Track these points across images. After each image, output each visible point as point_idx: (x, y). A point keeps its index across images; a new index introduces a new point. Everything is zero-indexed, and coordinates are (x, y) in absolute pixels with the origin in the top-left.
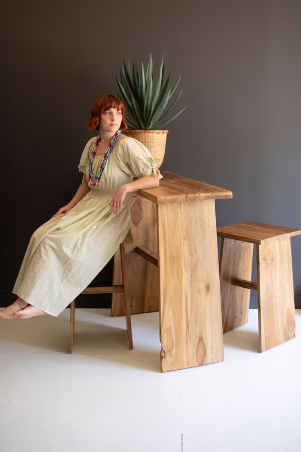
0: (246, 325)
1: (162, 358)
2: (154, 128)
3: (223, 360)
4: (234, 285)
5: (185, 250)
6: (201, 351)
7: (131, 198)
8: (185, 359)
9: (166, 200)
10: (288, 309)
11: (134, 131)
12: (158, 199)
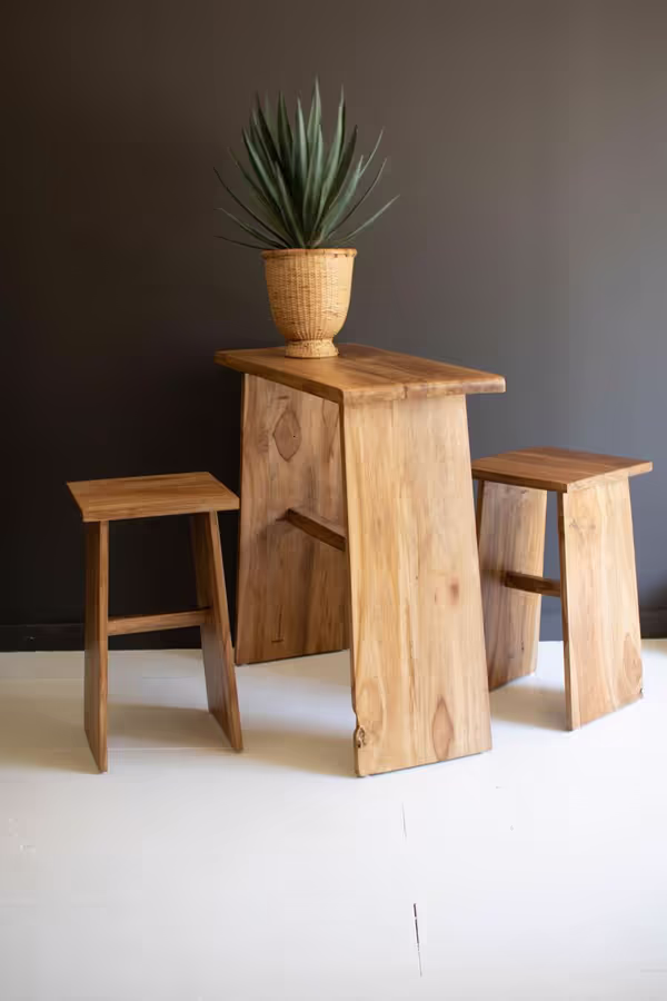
0: (532, 675)
1: (357, 745)
2: (328, 245)
3: (490, 748)
4: (506, 585)
5: (403, 507)
6: (442, 729)
7: (275, 402)
9: (361, 397)
10: (628, 635)
11: (284, 251)
12: (345, 395)
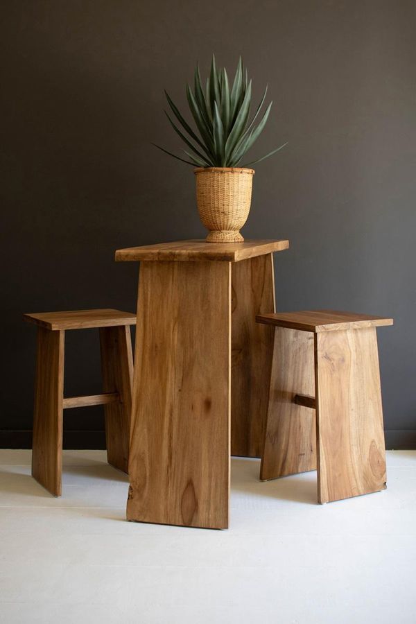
3: (226, 527)
4: (295, 403)
5: (175, 338)
6: (189, 502)
8: (162, 507)
10: (373, 441)
